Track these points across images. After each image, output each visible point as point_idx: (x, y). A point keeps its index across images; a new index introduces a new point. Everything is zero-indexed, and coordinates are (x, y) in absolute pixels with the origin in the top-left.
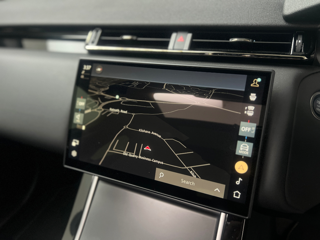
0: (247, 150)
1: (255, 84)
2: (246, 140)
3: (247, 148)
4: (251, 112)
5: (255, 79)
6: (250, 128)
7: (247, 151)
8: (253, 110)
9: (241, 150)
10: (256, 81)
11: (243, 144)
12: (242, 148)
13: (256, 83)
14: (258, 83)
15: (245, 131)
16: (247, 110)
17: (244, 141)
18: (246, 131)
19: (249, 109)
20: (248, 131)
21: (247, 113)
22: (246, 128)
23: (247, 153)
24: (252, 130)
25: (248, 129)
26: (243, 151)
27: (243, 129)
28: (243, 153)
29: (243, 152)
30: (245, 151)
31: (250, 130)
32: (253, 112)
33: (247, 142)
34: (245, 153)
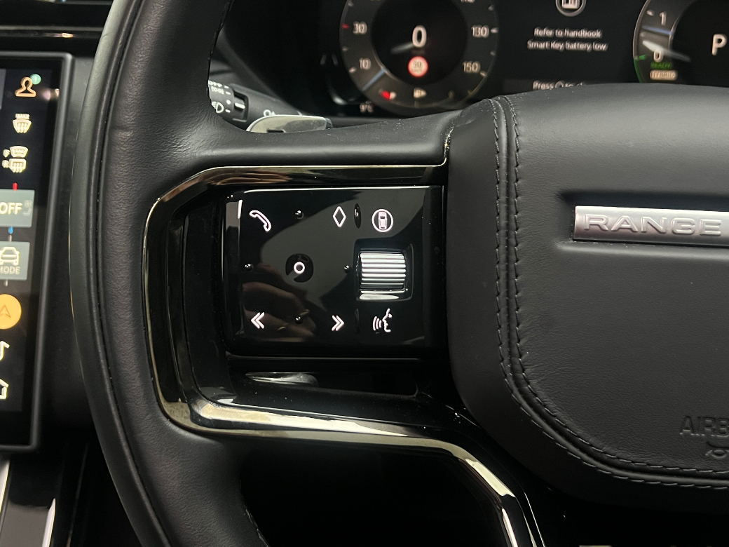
0: (16, 262)
1: (26, 91)
2: (11, 237)
3: (14, 259)
4: (19, 163)
5: (27, 79)
6: (20, 204)
7: (15, 266)
8: (24, 156)
10: (27, 83)
11: (6, 248)
12: (3, 258)
13: (29, 89)
14: (34, 87)
15: (7, 214)
16: (10, 157)
17: (6, 239)
18: (10, 212)
19: (14, 155)
20: (16, 212)
21: (9, 165)
22: (11, 204)
23: (17, 271)
24: (24, 209)
25: (14, 206)
26: (6, 267)
27: (3, 208)
28: (7, 272)
29: (6, 270)
30: (10, 265)
31: (20, 208)
32: (24, 161)
33: (13, 240)
34: (12, 270)
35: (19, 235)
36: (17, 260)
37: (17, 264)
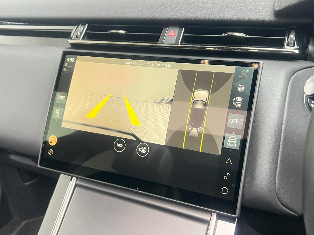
0: (235, 142)
1: (243, 75)
2: (234, 132)
3: (235, 141)
4: (239, 104)
5: (244, 70)
6: (238, 120)
7: (235, 144)
8: (241, 101)
9: (229, 143)
10: (244, 72)
11: (231, 136)
12: (230, 140)
14: (246, 74)
16: (235, 101)
17: (232, 133)
18: (234, 122)
19: (237, 100)
21: (235, 104)
22: (234, 119)
23: (235, 146)
24: (240, 122)
25: (236, 120)
27: (231, 121)
29: (231, 145)
30: (233, 143)
32: (241, 103)
33: (234, 134)
34: (233, 145)
35: (237, 132)
36: (236, 142)
37: (236, 143)
